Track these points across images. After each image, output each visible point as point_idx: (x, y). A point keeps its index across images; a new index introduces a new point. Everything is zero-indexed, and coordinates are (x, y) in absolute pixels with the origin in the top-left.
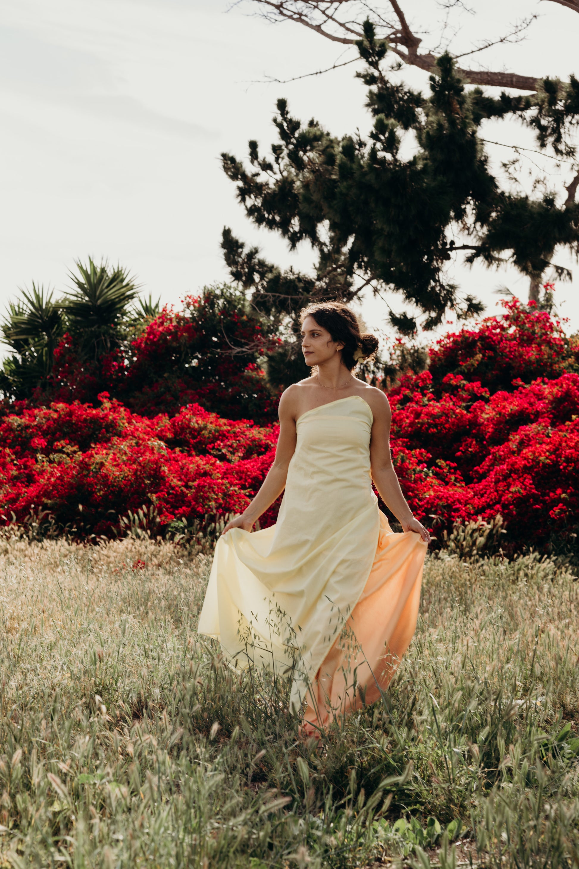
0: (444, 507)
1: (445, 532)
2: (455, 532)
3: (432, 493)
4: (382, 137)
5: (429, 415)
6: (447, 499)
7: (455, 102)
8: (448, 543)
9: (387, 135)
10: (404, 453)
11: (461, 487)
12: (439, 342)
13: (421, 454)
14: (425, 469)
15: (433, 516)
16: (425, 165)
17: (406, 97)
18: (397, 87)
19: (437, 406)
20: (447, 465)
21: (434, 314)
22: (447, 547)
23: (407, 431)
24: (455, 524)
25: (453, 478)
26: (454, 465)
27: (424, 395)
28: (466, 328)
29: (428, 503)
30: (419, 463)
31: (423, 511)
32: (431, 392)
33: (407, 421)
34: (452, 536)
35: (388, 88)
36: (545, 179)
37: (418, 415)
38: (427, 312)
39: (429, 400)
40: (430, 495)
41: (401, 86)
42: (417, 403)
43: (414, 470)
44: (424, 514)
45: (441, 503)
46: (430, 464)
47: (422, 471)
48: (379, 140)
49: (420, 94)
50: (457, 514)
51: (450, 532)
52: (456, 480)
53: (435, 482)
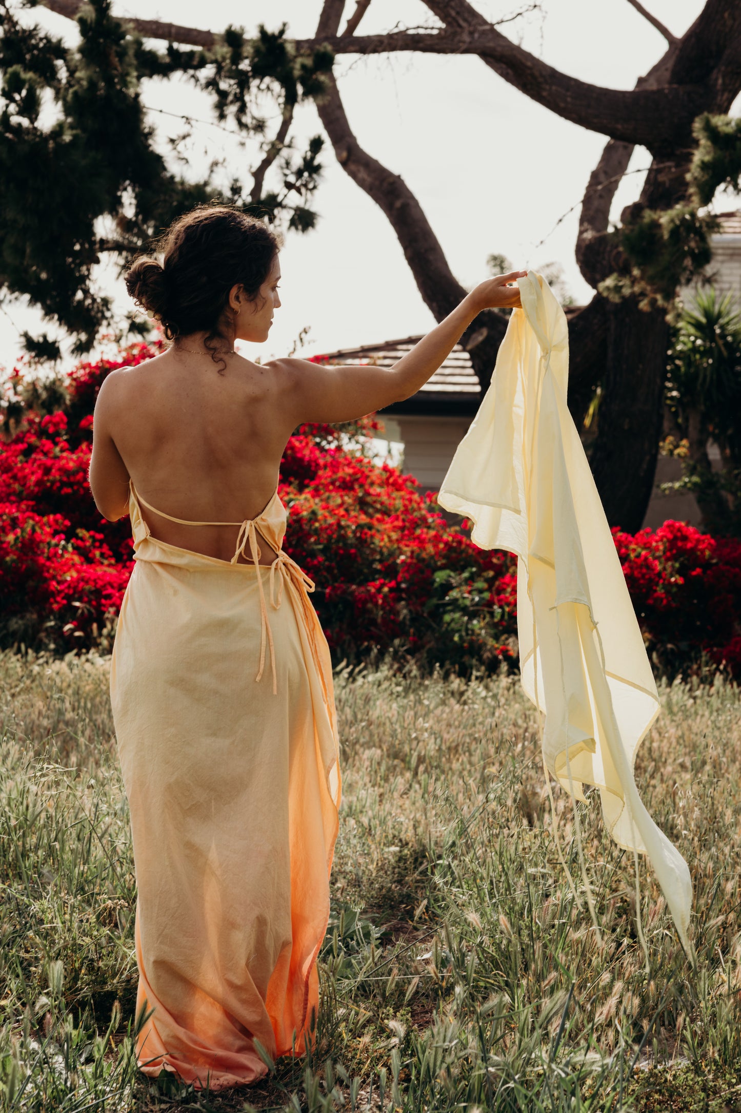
0: (91, 592)
1: (95, 626)
2: (109, 626)
3: (75, 574)
4: (17, 97)
5: (64, 470)
6: (95, 581)
7: (113, 54)
8: (98, 641)
9: (24, 93)
10: (33, 519)
11: (110, 565)
12: (71, 375)
13: (56, 521)
14: (63, 542)
15: (77, 604)
16: (75, 137)
17: (41, 45)
18: (31, 32)
19: (72, 459)
20: (91, 537)
21: (83, 337)
22: (97, 645)
23: (33, 491)
24: (107, 615)
25: (97, 553)
26: (100, 536)
27: (56, 444)
28: (105, 358)
29: (69, 587)
30: (55, 534)
31: (63, 598)
32: (66, 440)
33: (33, 478)
34: (105, 631)
35: (17, 32)
36: (224, 160)
37: (47, 471)
38: (75, 334)
39: (62, 450)
40: (72, 577)
41: (35, 29)
42: (45, 454)
43: (49, 544)
44: (65, 602)
45: (87, 587)
46: (70, 535)
47: (57, 545)
48: (12, 100)
49: (60, 41)
50: (108, 602)
51: (102, 626)
52: (102, 555)
53: (76, 559)
